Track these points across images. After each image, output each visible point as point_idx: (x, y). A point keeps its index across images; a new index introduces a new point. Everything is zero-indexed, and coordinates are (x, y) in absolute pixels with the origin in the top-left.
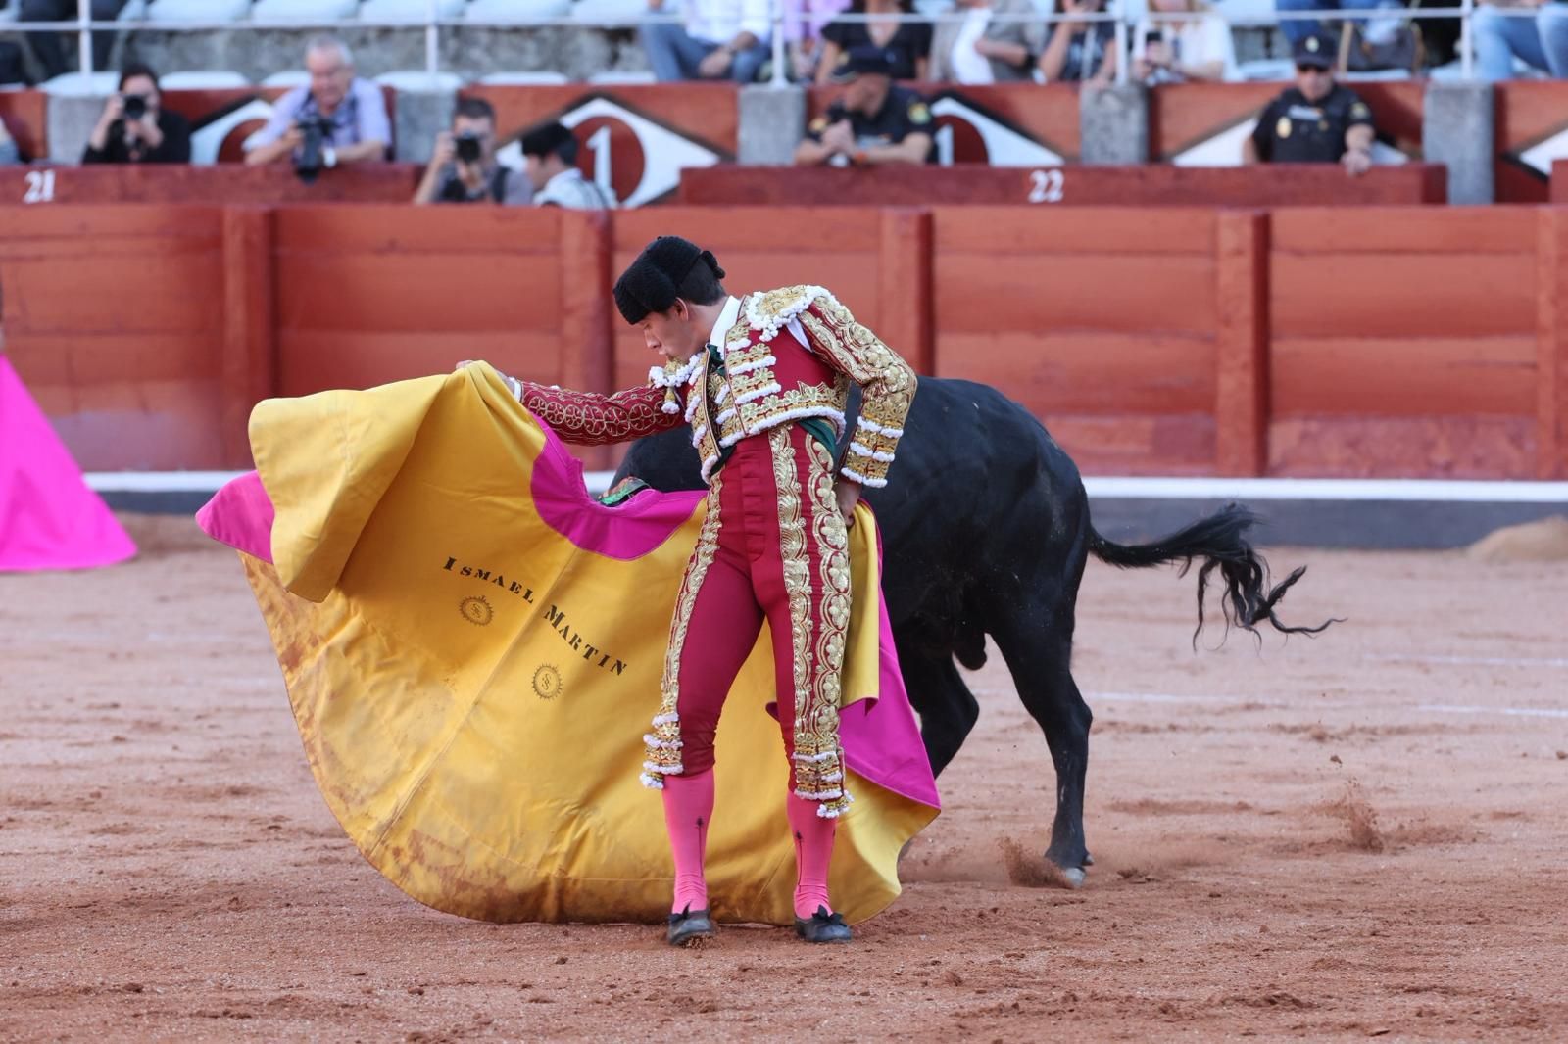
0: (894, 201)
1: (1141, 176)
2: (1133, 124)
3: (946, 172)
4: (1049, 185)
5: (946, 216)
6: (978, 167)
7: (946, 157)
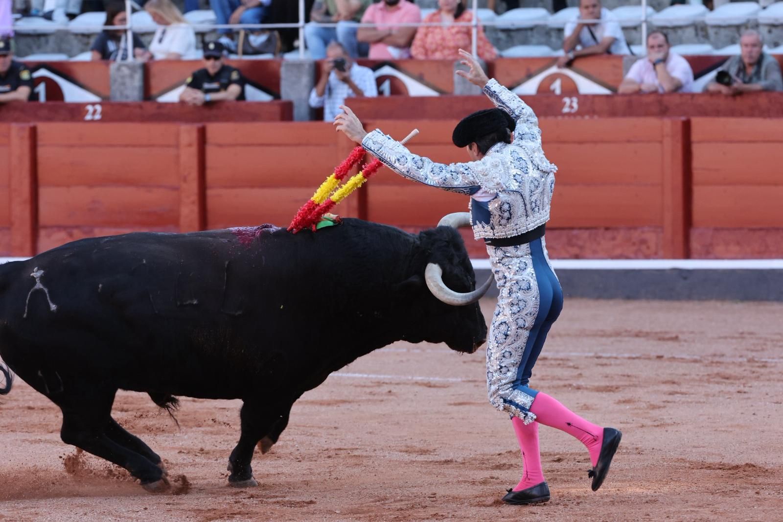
0: (16, 120)
1: (141, 107)
2: (137, 80)
3: (42, 105)
4: (95, 112)
5: (43, 128)
6: (58, 103)
7: (42, 98)
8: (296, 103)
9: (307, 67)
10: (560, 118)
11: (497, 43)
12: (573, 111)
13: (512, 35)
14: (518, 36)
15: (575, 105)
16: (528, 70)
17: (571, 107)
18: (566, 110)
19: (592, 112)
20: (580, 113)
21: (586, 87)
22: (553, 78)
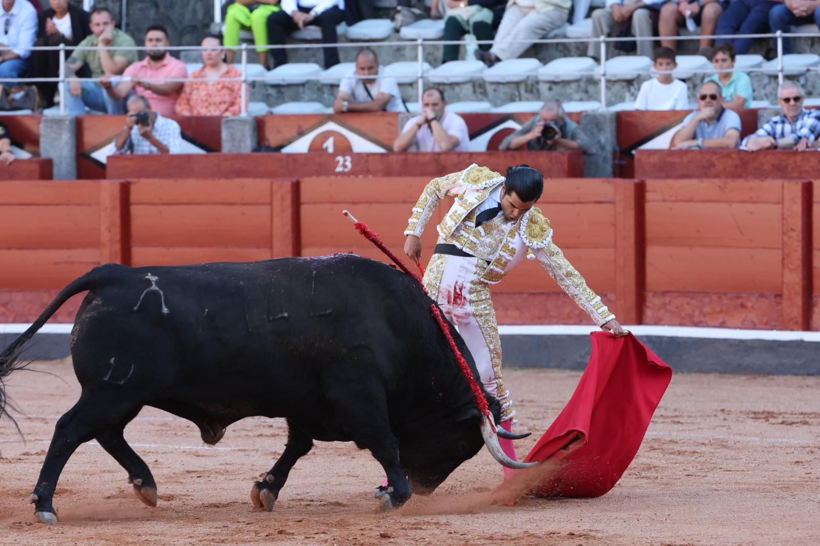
8: (56, 161)
9: (67, 123)
10: (333, 177)
11: (267, 99)
12: (346, 170)
13: (282, 92)
14: (288, 92)
15: (349, 164)
16: (300, 127)
17: (345, 166)
18: (339, 169)
19: (367, 172)
20: (353, 173)
21: (361, 145)
22: (326, 135)
